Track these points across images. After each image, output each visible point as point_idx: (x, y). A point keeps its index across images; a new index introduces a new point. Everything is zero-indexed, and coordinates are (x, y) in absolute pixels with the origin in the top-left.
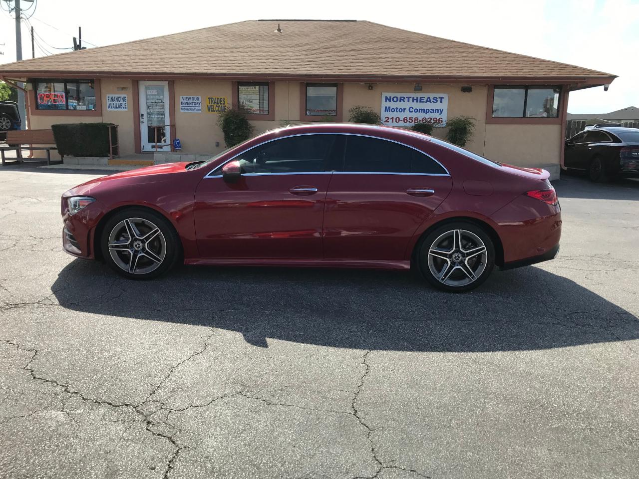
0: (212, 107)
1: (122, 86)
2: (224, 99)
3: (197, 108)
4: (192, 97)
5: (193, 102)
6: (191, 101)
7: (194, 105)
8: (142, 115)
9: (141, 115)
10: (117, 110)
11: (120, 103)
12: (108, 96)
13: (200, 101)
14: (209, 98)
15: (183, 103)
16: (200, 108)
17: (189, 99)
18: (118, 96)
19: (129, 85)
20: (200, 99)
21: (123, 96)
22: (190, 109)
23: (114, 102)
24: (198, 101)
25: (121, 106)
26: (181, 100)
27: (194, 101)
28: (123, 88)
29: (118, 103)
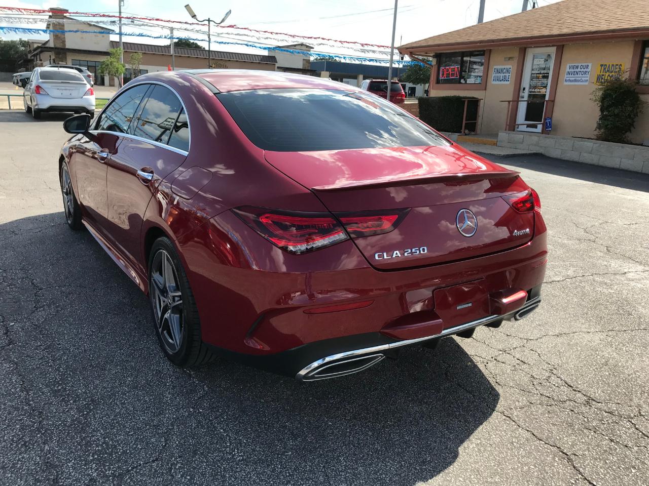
0: (603, 77)
1: (509, 56)
2: (621, 65)
3: (583, 79)
4: (580, 65)
5: (580, 72)
6: (579, 70)
7: (581, 76)
8: (524, 89)
9: (522, 89)
10: (500, 83)
11: (505, 74)
12: (495, 67)
13: (589, 70)
14: (602, 65)
15: (569, 73)
16: (588, 79)
17: (577, 67)
18: (503, 67)
19: (516, 54)
20: (590, 67)
21: (508, 67)
22: (575, 81)
23: (499, 75)
24: (587, 70)
25: (505, 79)
26: (568, 70)
27: (582, 70)
28: (510, 58)
29: (502, 75)
